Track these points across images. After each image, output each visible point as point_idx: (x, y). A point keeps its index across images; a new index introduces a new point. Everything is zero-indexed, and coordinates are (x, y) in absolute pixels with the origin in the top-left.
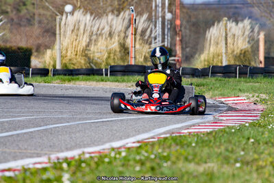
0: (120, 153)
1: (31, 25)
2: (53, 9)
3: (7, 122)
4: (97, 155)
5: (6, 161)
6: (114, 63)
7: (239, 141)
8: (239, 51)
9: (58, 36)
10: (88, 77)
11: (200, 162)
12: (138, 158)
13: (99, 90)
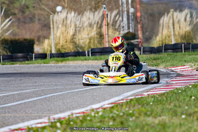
0: (98, 113)
1: (33, 22)
2: (48, 10)
3: (17, 94)
4: (82, 115)
5: (17, 123)
6: (94, 46)
7: (184, 99)
8: (184, 33)
9: (52, 29)
10: (75, 58)
11: (156, 116)
12: (111, 115)
13: (83, 67)
